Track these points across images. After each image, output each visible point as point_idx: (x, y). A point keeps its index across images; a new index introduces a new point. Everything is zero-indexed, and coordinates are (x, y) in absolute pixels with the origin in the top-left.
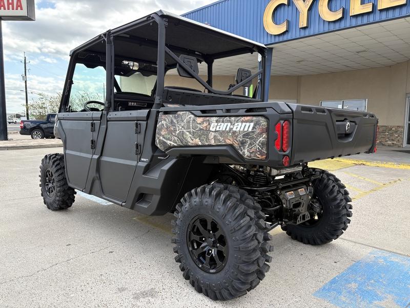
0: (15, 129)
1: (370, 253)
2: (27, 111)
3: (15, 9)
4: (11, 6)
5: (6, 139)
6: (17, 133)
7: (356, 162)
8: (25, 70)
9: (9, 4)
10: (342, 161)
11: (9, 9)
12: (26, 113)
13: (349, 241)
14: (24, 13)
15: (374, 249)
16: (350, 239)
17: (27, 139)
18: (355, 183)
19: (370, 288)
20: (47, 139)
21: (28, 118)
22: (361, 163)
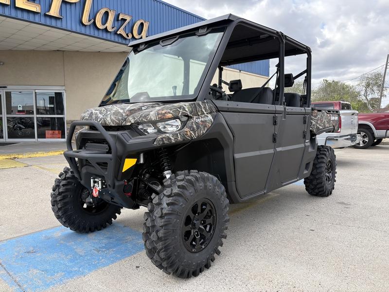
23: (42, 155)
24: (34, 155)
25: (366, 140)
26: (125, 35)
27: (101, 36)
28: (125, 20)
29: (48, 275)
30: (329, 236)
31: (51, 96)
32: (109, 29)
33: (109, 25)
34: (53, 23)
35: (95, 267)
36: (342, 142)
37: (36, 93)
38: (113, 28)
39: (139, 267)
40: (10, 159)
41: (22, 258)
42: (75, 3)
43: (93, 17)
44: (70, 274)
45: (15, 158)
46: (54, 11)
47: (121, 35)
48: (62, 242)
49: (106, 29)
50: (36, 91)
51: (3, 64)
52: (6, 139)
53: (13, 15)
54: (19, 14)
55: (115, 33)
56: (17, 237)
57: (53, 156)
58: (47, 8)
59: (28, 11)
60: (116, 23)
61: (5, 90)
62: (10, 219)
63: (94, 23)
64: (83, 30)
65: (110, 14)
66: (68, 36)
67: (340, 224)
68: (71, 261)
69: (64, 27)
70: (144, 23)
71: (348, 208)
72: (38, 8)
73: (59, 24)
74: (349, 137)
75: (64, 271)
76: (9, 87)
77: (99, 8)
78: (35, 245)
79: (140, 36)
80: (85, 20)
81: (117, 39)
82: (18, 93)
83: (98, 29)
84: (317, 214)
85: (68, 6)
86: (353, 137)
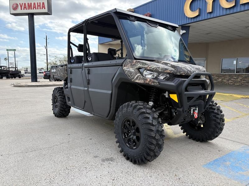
0: (41, 76)
1: (242, 147)
2: (47, 66)
3: (41, 8)
4: (39, 7)
5: (36, 81)
6: (42, 78)
7: (243, 97)
8: (47, 43)
9: (38, 6)
10: (234, 95)
11: (38, 9)
12: (46, 67)
13: (230, 140)
14: (46, 10)
15: (245, 145)
16: (231, 139)
17: (47, 82)
18: (240, 109)
19: (238, 165)
20: (57, 82)
21: (48, 70)
22: (246, 97)
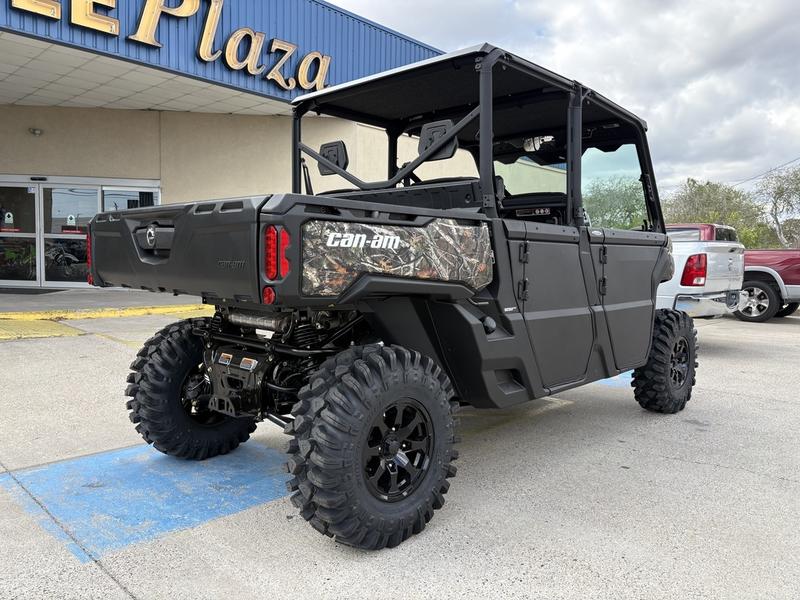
23: (111, 315)
24: (98, 315)
25: (765, 304)
26: (282, 83)
27: (234, 83)
28: (283, 53)
29: (127, 524)
30: (655, 479)
31: (132, 198)
32: (252, 70)
33: (251, 62)
34: (143, 55)
35: (213, 514)
36: (707, 306)
37: (103, 192)
38: (259, 67)
39: (292, 517)
40: (51, 320)
41: (78, 494)
42: (187, 18)
43: (221, 46)
44: (166, 523)
45: (60, 319)
46: (145, 34)
47: (274, 82)
48: (151, 470)
49: (245, 71)
50: (104, 188)
51: (42, 133)
52: (41, 282)
53: (66, 38)
54: (78, 39)
55: (264, 78)
56: (67, 459)
57: (133, 318)
58: (131, 25)
59: (95, 32)
60: (266, 57)
61: (43, 185)
62: (54, 429)
63: (223, 58)
64: (200, 71)
65: (254, 41)
66: (171, 82)
67: (681, 459)
68: (168, 502)
69: (163, 64)
70: (320, 58)
71: (701, 431)
72: (114, 27)
73: (153, 58)
74: (723, 295)
75: (156, 519)
76: (51, 179)
77: (234, 28)
78: (102, 474)
79: (311, 85)
80: (205, 51)
81: (265, 88)
82: (66, 191)
83: (230, 69)
84: (641, 439)
85: (173, 24)
86: (731, 297)
